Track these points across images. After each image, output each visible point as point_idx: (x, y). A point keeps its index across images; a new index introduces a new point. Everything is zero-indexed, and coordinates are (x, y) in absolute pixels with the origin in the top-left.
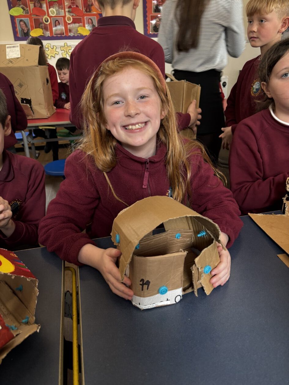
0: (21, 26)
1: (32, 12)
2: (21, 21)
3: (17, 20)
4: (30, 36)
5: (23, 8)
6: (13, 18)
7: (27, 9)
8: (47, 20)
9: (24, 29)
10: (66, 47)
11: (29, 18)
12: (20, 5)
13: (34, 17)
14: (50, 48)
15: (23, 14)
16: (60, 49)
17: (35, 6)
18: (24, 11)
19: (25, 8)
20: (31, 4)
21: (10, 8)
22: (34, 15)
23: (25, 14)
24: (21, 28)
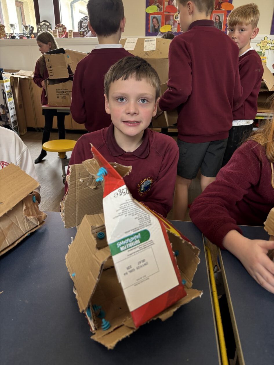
0: (153, 22)
1: (165, 10)
2: (154, 18)
4: (160, 32)
5: (158, 6)
6: (148, 15)
7: (161, 7)
8: (177, 17)
9: (155, 25)
11: (161, 15)
12: (156, 3)
13: (166, 14)
15: (157, 11)
17: (169, 4)
18: (159, 9)
19: (160, 6)
21: (147, 6)
22: (167, 12)
23: (159, 11)
24: (153, 24)
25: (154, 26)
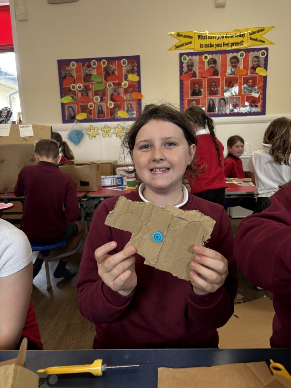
0: (69, 111)
1: (79, 100)
2: (70, 107)
4: (76, 119)
5: (72, 97)
6: (63, 105)
7: (75, 97)
8: (91, 106)
10: (106, 128)
11: (76, 105)
12: (70, 94)
13: (81, 104)
14: (92, 130)
16: (100, 130)
17: (82, 95)
18: (73, 99)
19: (74, 96)
20: (79, 93)
21: (62, 97)
22: (81, 102)
23: (74, 101)
25: (70, 114)
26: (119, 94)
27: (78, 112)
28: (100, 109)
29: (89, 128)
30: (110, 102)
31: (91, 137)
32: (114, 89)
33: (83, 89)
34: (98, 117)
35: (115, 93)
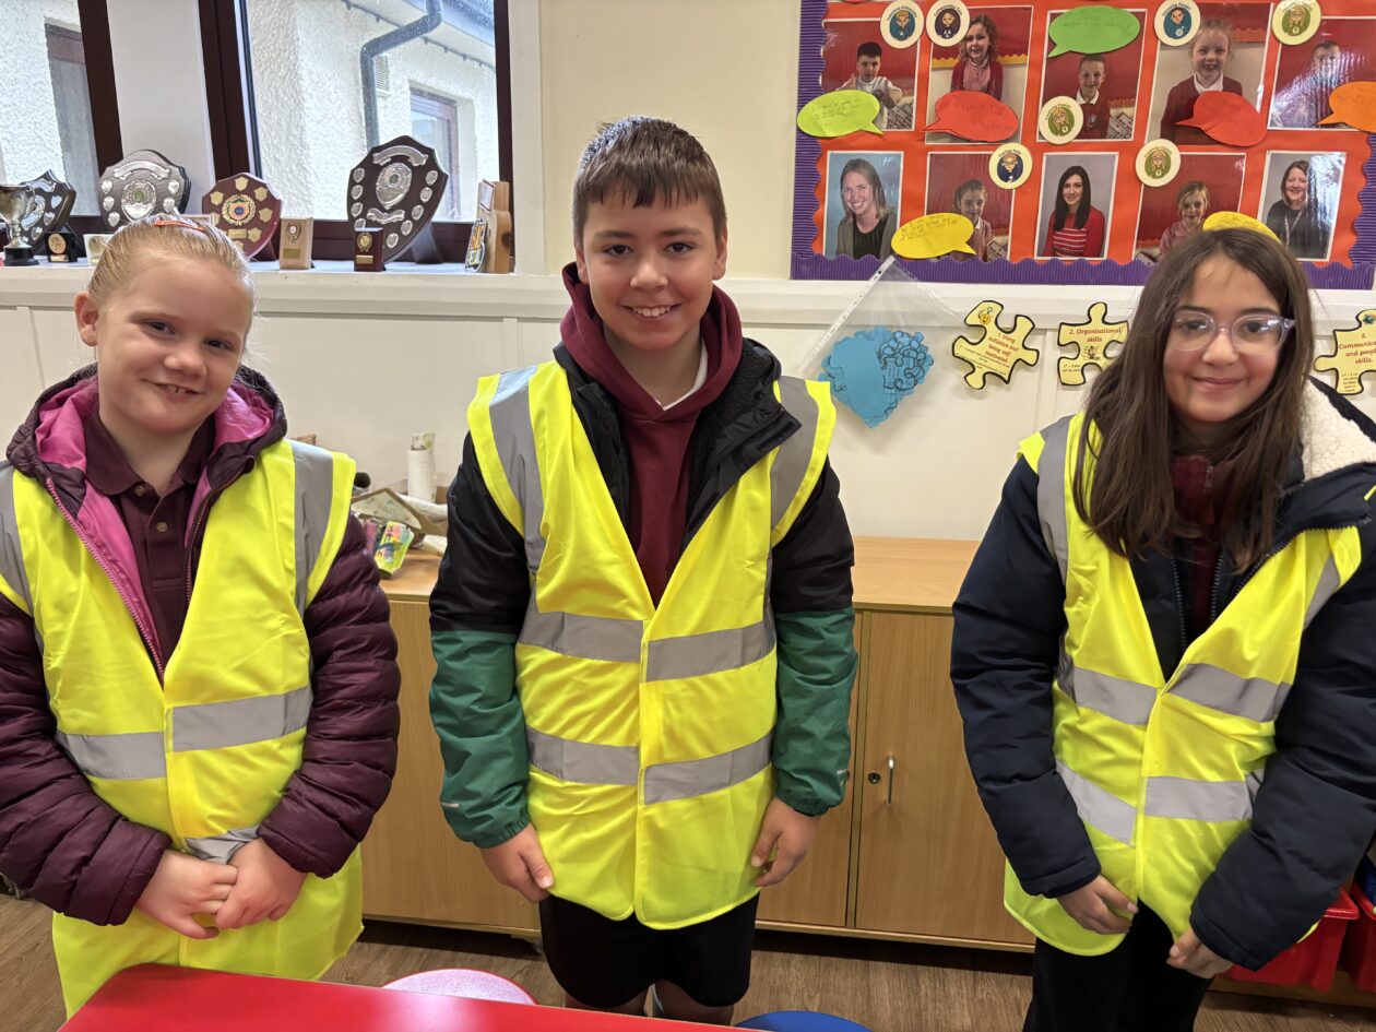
0: (848, 197)
1: (929, 118)
2: (855, 165)
3: (832, 163)
4: (892, 252)
5: (883, 97)
6: (810, 150)
7: (907, 100)
8: (1010, 168)
9: (858, 212)
10: (1097, 323)
11: (902, 154)
12: (868, 77)
13: (937, 146)
14: (990, 327)
15: (873, 129)
16: (1051, 336)
17: (958, 80)
18: (886, 110)
19: (896, 92)
20: (934, 69)
21: (807, 94)
22: (938, 134)
23: (889, 126)
24: (845, 206)
25: (853, 217)
26: (1232, 87)
27: (913, 207)
28: (1073, 189)
29: (973, 320)
30: (1155, 144)
31: (976, 380)
32: (1204, 50)
33: (967, 39)
34: (1050, 249)
35: (1209, 81)
